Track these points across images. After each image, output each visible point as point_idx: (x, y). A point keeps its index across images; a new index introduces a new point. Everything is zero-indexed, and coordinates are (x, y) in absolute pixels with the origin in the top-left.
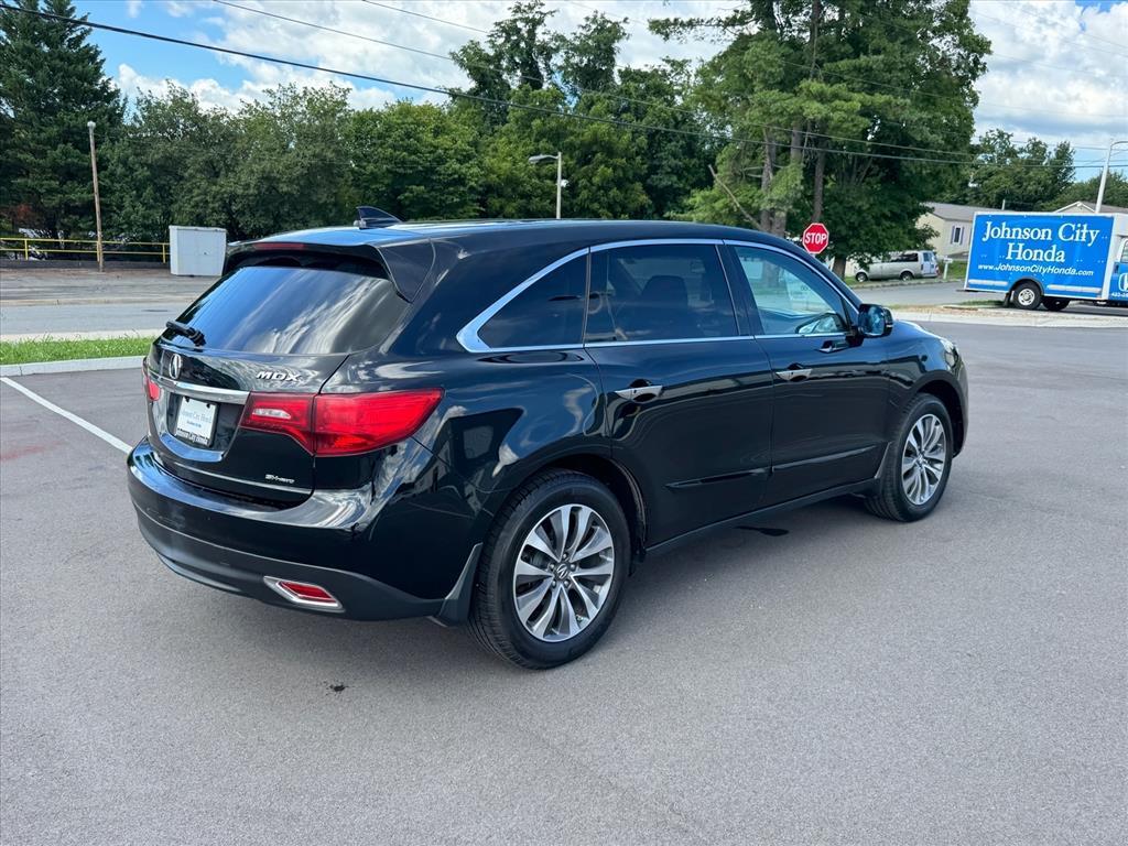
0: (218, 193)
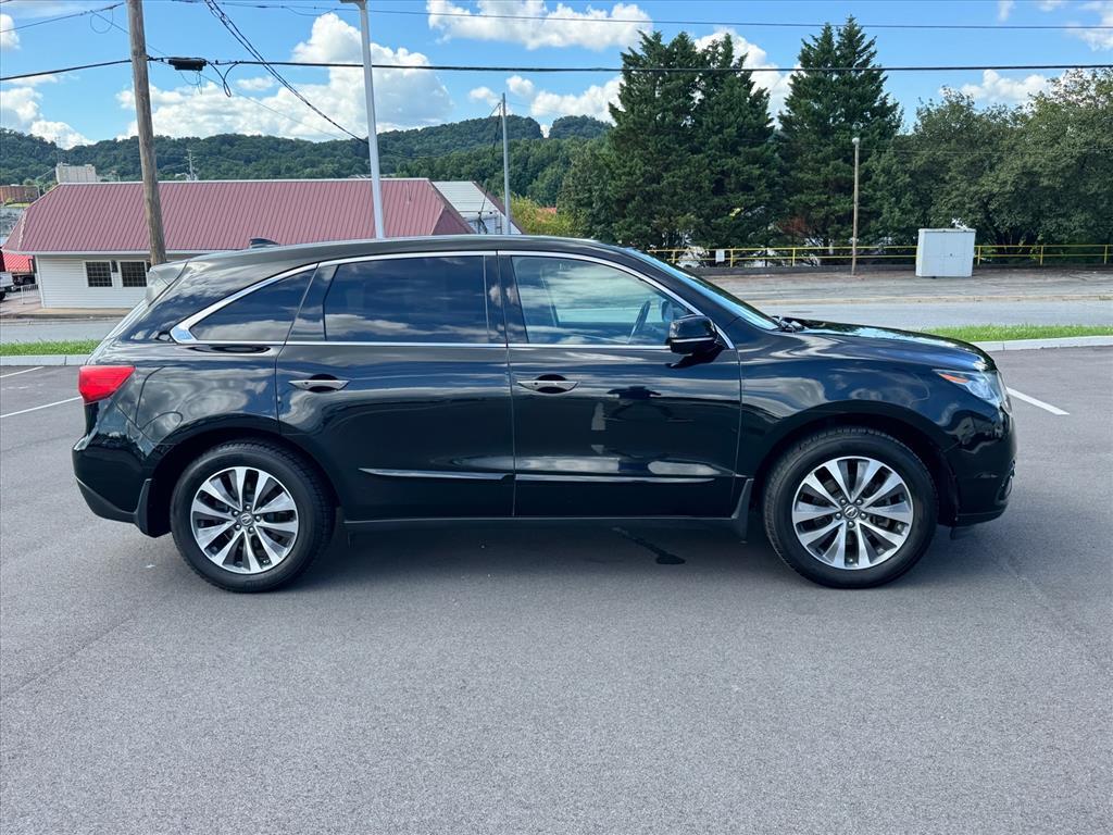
0: (976, 193)
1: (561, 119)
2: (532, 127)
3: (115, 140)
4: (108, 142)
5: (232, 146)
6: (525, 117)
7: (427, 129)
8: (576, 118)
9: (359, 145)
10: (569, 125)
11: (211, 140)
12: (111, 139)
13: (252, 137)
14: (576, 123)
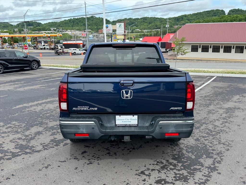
1: (232, 10)
2: (223, 12)
3: (121, 19)
4: (119, 20)
5: (146, 20)
6: (221, 10)
7: (193, 14)
8: (236, 9)
9: (176, 18)
10: (234, 11)
11: (141, 19)
12: (120, 19)
13: (150, 17)
14: (236, 11)
